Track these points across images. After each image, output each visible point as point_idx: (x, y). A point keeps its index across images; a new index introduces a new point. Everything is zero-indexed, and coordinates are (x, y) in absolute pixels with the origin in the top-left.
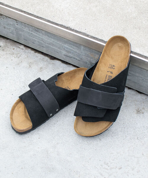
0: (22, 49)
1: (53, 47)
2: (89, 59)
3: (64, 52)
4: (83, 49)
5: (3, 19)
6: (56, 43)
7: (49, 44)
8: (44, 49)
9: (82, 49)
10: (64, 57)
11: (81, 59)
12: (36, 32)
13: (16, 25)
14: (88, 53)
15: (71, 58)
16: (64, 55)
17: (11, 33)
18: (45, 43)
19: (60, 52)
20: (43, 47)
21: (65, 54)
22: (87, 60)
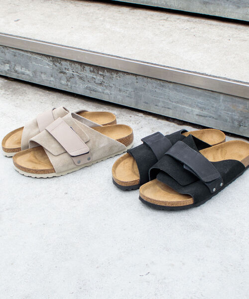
0: (142, 117)
1: (183, 106)
2: (230, 113)
3: (197, 111)
4: (223, 100)
5: (118, 78)
6: (187, 99)
7: (178, 102)
8: (171, 111)
9: (221, 100)
10: (197, 118)
11: (220, 116)
12: (161, 88)
13: (136, 84)
14: (228, 105)
15: (206, 117)
16: (197, 115)
17: (128, 97)
18: (173, 102)
19: (192, 111)
20: (169, 108)
21: (198, 113)
22: (228, 116)
